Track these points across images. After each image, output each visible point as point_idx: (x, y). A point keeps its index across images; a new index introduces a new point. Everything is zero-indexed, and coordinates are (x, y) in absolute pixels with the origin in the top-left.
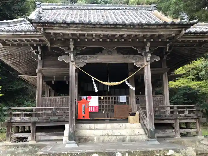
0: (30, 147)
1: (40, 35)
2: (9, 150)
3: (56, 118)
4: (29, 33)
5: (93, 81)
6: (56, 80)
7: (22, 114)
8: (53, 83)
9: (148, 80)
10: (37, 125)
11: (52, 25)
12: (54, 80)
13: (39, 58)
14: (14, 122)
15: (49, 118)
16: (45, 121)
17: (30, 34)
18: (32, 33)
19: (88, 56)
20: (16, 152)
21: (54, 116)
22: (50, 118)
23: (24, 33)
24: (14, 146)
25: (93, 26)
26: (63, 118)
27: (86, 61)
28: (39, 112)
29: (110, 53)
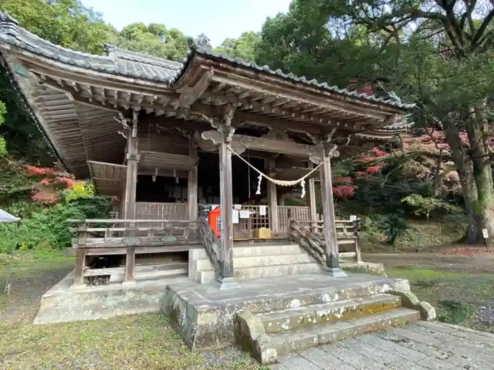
0: (131, 295)
1: (163, 91)
2: (87, 303)
3: (172, 239)
4: (143, 82)
5: (259, 180)
6: (161, 175)
7: (108, 232)
8: (154, 180)
9: (328, 182)
10: (138, 252)
11: (230, 67)
12: (156, 174)
13: (134, 134)
14: (91, 248)
15: (160, 239)
16: (153, 244)
17: (144, 85)
18: (149, 83)
19: (249, 137)
20: (103, 307)
21: (169, 235)
22: (162, 239)
23: (132, 80)
24: (97, 293)
25: (292, 85)
26: (184, 238)
27: (248, 146)
28: (141, 229)
29: (279, 137)
